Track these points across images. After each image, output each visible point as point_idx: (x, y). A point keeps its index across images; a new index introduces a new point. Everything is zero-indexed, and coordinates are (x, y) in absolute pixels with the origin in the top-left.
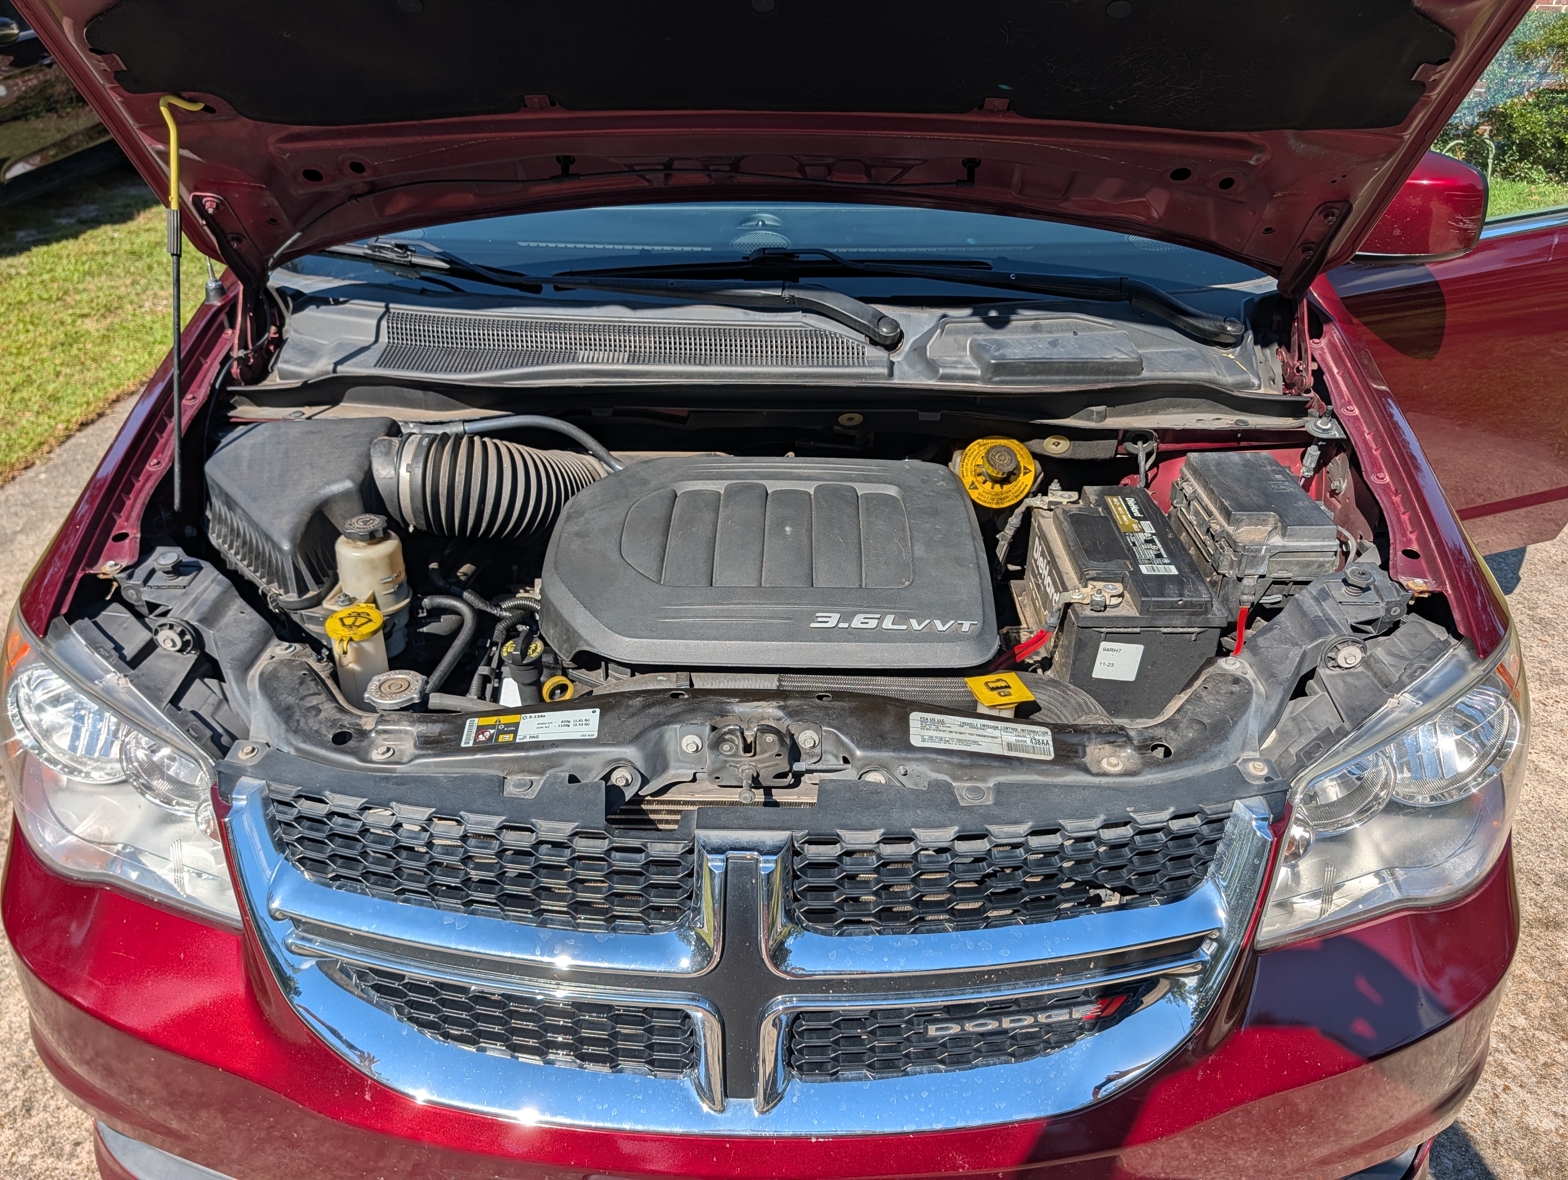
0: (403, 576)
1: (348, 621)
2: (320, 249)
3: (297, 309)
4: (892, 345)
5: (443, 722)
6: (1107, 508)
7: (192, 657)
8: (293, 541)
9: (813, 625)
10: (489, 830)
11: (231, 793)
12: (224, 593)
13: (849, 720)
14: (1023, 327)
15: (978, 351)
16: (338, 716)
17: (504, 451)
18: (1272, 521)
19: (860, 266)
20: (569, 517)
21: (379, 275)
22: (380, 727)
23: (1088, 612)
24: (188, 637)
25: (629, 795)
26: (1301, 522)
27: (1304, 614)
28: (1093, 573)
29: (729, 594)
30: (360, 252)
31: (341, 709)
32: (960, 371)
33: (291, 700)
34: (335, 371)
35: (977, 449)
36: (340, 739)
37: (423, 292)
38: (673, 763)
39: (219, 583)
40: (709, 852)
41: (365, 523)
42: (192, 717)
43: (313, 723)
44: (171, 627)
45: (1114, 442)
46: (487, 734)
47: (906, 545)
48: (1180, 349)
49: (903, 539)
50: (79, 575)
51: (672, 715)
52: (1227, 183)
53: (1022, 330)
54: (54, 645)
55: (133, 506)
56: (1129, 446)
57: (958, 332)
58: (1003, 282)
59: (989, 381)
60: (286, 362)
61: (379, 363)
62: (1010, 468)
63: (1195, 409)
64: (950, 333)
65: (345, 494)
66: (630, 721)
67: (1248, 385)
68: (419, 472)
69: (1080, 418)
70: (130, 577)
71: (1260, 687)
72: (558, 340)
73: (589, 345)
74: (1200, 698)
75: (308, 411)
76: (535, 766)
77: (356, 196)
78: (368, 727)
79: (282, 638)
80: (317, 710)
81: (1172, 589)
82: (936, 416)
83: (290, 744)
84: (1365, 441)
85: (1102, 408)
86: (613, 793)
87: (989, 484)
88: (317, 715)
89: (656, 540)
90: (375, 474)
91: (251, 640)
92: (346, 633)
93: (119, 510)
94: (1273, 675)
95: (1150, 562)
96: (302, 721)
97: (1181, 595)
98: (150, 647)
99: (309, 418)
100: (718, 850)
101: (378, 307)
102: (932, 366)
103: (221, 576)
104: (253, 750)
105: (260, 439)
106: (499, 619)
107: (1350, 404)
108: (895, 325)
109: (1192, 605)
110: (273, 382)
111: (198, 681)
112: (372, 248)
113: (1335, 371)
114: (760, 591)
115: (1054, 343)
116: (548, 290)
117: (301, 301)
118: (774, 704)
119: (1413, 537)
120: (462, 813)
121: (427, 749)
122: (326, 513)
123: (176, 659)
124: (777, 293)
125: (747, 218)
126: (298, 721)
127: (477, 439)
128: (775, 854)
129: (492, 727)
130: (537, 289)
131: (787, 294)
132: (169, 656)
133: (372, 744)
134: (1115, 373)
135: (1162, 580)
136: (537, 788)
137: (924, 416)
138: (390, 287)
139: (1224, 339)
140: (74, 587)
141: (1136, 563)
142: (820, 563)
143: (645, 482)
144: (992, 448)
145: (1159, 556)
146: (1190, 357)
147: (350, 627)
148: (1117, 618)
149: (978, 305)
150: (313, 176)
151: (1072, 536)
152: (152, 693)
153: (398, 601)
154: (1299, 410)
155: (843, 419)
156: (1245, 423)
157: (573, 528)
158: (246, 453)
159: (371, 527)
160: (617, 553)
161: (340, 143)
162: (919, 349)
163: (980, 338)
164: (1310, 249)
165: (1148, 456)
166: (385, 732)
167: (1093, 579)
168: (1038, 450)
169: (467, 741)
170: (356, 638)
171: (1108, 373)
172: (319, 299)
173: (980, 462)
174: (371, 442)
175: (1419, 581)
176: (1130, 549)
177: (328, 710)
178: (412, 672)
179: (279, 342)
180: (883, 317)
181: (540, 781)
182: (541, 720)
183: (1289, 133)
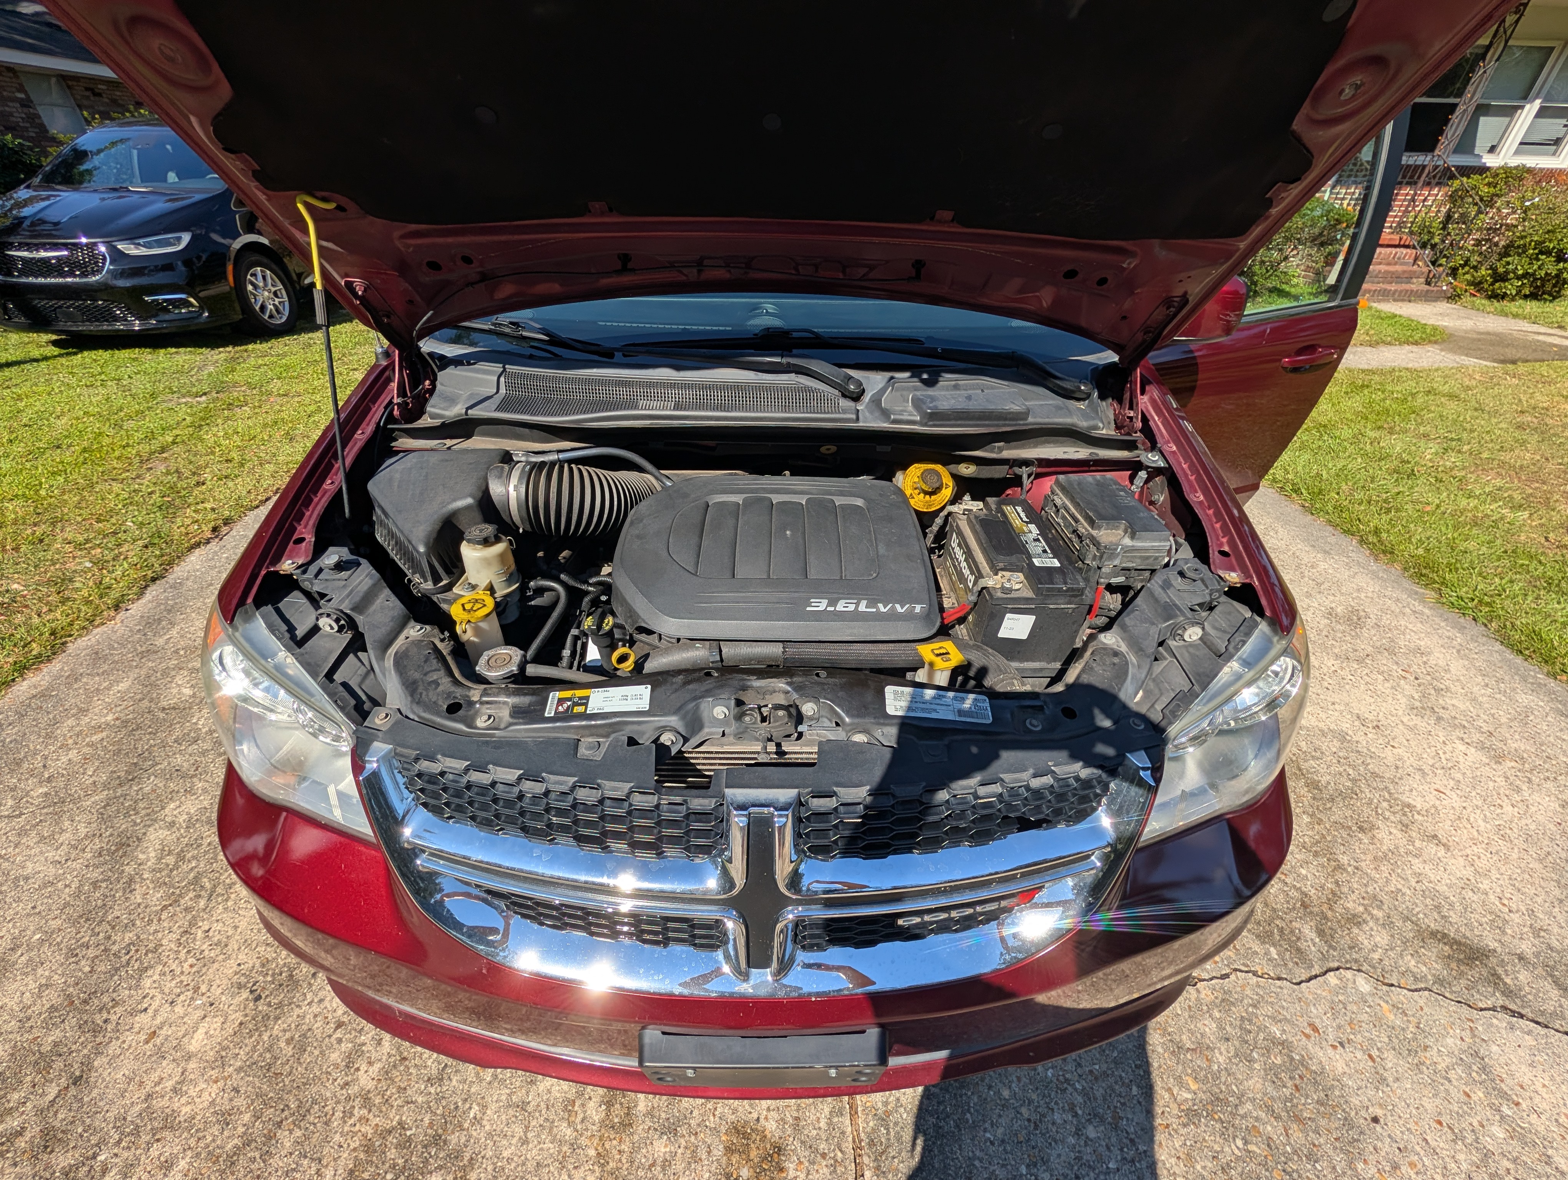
0: (513, 567)
1: (468, 607)
2: (452, 324)
3: (442, 368)
4: (856, 398)
5: (532, 694)
6: (1004, 515)
7: (348, 636)
8: (427, 545)
9: (808, 609)
10: (565, 789)
11: (365, 754)
12: (374, 585)
13: (840, 694)
14: (947, 386)
15: (918, 404)
16: (453, 689)
17: (585, 474)
18: (1123, 527)
19: (836, 341)
20: (632, 523)
21: (501, 344)
22: (484, 699)
23: (999, 594)
24: (343, 622)
25: (674, 751)
26: (1146, 529)
27: (1156, 600)
28: (1001, 565)
29: (746, 583)
30: (486, 327)
31: (456, 682)
32: (906, 417)
33: (417, 675)
34: (466, 413)
35: (916, 471)
36: (453, 709)
37: (531, 357)
38: (707, 724)
39: (372, 577)
40: (735, 809)
41: (481, 531)
42: (341, 688)
43: (432, 696)
44: (328, 615)
45: (1007, 467)
46: (565, 706)
47: (872, 545)
48: (1051, 402)
49: (870, 540)
50: (263, 572)
51: (706, 691)
52: (1102, 281)
53: (947, 388)
54: (240, 629)
55: (310, 516)
56: (1017, 470)
57: (904, 389)
58: (931, 353)
59: (926, 425)
60: (433, 406)
61: (499, 409)
62: (937, 485)
63: (1062, 444)
64: (897, 390)
65: (468, 508)
66: (674, 696)
67: (1096, 428)
68: (523, 490)
69: (986, 451)
70: (304, 572)
71: (1132, 658)
72: (623, 393)
73: (647, 397)
74: (1092, 668)
75: (449, 442)
76: (601, 731)
77: (472, 284)
78: (475, 699)
79: (417, 620)
80: (436, 683)
81: (1058, 578)
82: (888, 449)
83: (414, 713)
84: (1183, 469)
85: (1002, 444)
86: (662, 750)
87: (922, 495)
88: (436, 688)
89: (694, 540)
90: (491, 492)
91: (391, 624)
92: (465, 616)
93: (299, 520)
94: (1141, 650)
95: (1039, 556)
96: (424, 693)
97: (1065, 583)
98: (315, 629)
99: (449, 448)
100: (742, 807)
101: (498, 368)
102: (885, 414)
103: (374, 571)
104: (387, 715)
105: (409, 465)
106: (587, 593)
107: (1168, 442)
108: (859, 384)
109: (1072, 590)
110: (425, 421)
111: (351, 656)
112: (494, 324)
113: (1156, 418)
114: (768, 582)
115: (969, 398)
116: (618, 356)
117: (445, 362)
118: (783, 680)
119: (1225, 540)
120: (544, 774)
121: (518, 718)
122: (455, 522)
123: (335, 638)
124: (777, 360)
125: (756, 307)
126: (421, 694)
127: (566, 465)
128: (787, 810)
129: (569, 699)
130: (611, 356)
131: (784, 361)
132: (329, 635)
133: (477, 713)
134: (1011, 419)
135: (1050, 570)
136: (603, 749)
137: (879, 448)
138: (507, 353)
139: (1077, 395)
140: (258, 582)
141: (1029, 557)
142: (812, 560)
143: (685, 496)
144: (925, 471)
145: (1045, 551)
146: (1058, 408)
147: (469, 611)
148: (1019, 598)
149: (915, 370)
150: (434, 266)
151: (983, 536)
152: (311, 668)
153: (510, 586)
154: (1131, 446)
155: (823, 449)
156: (1097, 455)
157: (635, 531)
158: (397, 476)
159: (485, 534)
160: (665, 551)
161: (450, 240)
162: (876, 401)
163: (918, 393)
164: (1150, 332)
165: (1029, 476)
166: (488, 703)
167: (1002, 570)
168: (954, 472)
169: (549, 712)
170: (473, 620)
171: (1006, 419)
172: (457, 361)
173: (916, 480)
174: (488, 468)
175: (1234, 575)
176: (1024, 546)
177: (445, 682)
178: (514, 648)
179: (432, 391)
180: (851, 377)
181: (605, 742)
182: (606, 694)
183: (1156, 242)
